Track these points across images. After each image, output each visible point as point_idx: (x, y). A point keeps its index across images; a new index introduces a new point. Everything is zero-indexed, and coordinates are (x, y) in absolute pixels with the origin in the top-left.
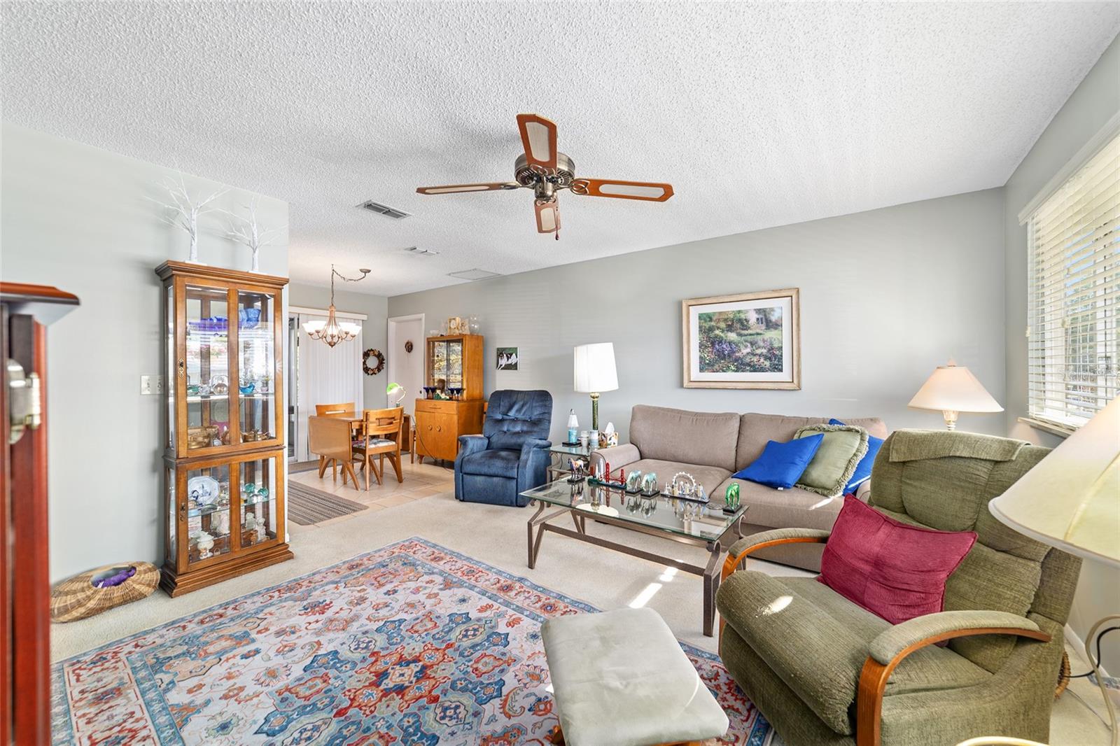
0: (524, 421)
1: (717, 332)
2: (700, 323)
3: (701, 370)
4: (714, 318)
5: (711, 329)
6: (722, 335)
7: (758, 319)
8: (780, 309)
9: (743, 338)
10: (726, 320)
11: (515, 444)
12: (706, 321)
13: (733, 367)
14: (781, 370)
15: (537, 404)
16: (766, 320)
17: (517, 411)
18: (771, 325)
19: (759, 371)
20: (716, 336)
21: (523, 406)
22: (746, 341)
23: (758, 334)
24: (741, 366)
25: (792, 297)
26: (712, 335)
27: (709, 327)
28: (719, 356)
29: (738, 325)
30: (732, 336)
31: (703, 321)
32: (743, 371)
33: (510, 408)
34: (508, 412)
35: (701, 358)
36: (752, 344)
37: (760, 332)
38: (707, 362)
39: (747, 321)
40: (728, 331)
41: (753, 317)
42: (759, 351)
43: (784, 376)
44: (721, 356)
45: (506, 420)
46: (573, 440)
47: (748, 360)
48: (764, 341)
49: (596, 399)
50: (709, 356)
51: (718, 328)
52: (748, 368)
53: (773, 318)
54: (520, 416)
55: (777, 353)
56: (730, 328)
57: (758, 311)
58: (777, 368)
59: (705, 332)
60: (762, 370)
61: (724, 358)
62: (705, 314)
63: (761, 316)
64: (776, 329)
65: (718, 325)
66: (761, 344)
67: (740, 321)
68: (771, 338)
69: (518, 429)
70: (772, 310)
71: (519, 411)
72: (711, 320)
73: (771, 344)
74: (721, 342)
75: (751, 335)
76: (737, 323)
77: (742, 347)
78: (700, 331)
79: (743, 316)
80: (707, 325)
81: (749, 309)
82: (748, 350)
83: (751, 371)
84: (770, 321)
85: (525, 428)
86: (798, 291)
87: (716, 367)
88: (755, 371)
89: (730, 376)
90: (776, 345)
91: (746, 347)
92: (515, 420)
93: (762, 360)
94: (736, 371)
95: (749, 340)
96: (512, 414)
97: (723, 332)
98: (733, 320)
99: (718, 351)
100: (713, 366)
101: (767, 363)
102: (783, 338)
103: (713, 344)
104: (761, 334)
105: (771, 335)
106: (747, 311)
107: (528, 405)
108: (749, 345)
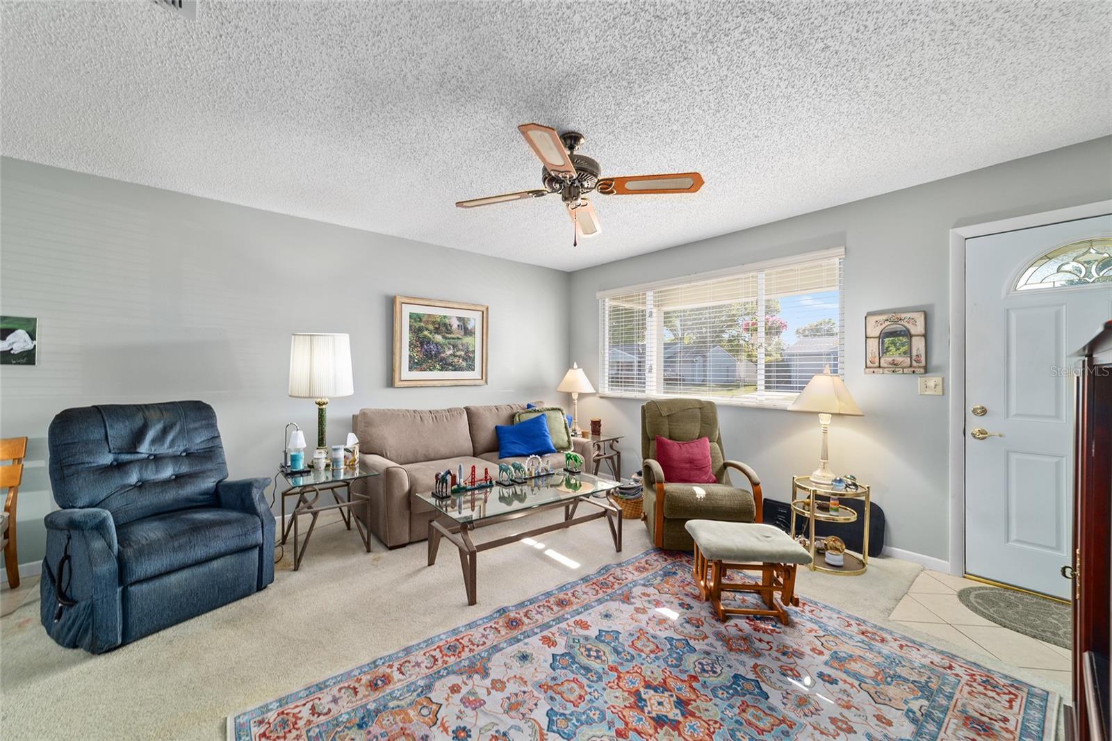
0: (175, 458)
1: (426, 333)
2: (410, 322)
3: (410, 369)
4: (424, 320)
5: (420, 330)
6: (430, 336)
7: (459, 326)
8: (475, 320)
9: (447, 341)
10: (434, 323)
11: (176, 501)
12: (416, 321)
13: (438, 367)
14: (474, 370)
15: (197, 425)
16: (465, 328)
17: (153, 442)
18: (468, 332)
19: (459, 371)
20: (425, 337)
21: (165, 432)
22: (449, 344)
23: (458, 338)
24: (446, 365)
25: (483, 312)
26: (421, 335)
27: (419, 327)
28: (426, 355)
29: (444, 329)
30: (439, 338)
31: (413, 320)
32: (446, 370)
33: (138, 437)
34: (135, 448)
35: (410, 356)
36: (454, 346)
37: (460, 337)
38: (416, 361)
39: (451, 326)
40: (435, 333)
41: (455, 324)
42: (458, 353)
43: (476, 374)
44: (429, 355)
45: (131, 462)
46: (301, 466)
47: (450, 360)
48: (463, 345)
49: (324, 406)
50: (418, 356)
51: (427, 329)
52: (450, 368)
53: (470, 327)
54: (164, 449)
55: (471, 355)
56: (437, 330)
57: (459, 319)
58: (471, 368)
59: (414, 332)
60: (461, 369)
61: (431, 358)
62: (415, 314)
63: (461, 324)
64: (471, 335)
65: (427, 326)
66: (461, 347)
67: (445, 325)
68: (467, 343)
69: (168, 472)
70: (469, 319)
71: (159, 439)
72: (421, 320)
73: (468, 348)
74: (429, 343)
75: (453, 339)
76: (442, 327)
77: (446, 349)
78: (411, 330)
79: (447, 321)
80: (417, 325)
81: (452, 316)
82: (451, 352)
83: (452, 371)
84: (467, 329)
85: (184, 469)
86: (487, 309)
87: (424, 366)
88: (455, 370)
89: (436, 374)
90: (471, 349)
91: (449, 349)
92: (157, 459)
93: (461, 361)
94: (441, 370)
95: (452, 343)
96: (145, 449)
97: (431, 333)
98: (439, 324)
99: (426, 351)
100: (421, 365)
101: (464, 364)
102: (476, 342)
103: (422, 344)
104: (460, 339)
105: (467, 340)
106: (450, 318)
107: (177, 429)
108: (452, 348)
